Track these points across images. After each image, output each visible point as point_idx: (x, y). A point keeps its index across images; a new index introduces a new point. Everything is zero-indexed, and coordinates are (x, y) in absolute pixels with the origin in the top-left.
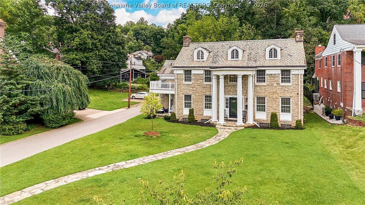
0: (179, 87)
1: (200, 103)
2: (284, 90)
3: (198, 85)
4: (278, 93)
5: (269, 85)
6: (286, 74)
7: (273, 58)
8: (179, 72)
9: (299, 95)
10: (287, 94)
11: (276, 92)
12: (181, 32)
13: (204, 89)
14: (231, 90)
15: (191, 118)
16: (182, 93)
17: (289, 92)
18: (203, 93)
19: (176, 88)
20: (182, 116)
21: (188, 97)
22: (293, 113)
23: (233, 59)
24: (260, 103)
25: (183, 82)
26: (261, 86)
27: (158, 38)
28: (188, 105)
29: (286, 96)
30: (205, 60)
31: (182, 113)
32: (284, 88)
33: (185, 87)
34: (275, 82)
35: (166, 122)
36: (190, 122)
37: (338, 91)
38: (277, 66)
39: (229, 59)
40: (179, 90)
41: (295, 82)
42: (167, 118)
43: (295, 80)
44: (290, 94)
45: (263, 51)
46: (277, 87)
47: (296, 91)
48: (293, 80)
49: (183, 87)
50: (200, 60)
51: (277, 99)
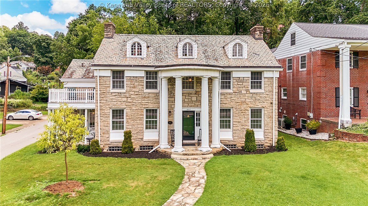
0: (103, 97)
1: (138, 122)
2: (255, 99)
3: (136, 94)
4: (247, 102)
5: (236, 92)
6: (256, 76)
7: (237, 57)
8: (103, 73)
9: (274, 105)
10: (258, 104)
11: (245, 102)
12: (80, 33)
13: (145, 99)
14: (185, 100)
15: (127, 146)
16: (107, 106)
17: (261, 101)
18: (144, 106)
19: (99, 99)
20: (108, 143)
21: (118, 113)
22: (266, 128)
23: (185, 57)
24: (223, 118)
25: (111, 89)
26: (225, 94)
27: (42, 46)
28: (117, 126)
29: (258, 106)
30: (145, 56)
31: (108, 139)
32: (255, 96)
33: (114, 97)
34: (244, 89)
35: (80, 156)
36: (127, 153)
37: (300, 99)
38: (247, 67)
39: (179, 57)
40: (102, 102)
41: (269, 88)
42: (82, 149)
43: (267, 85)
44: (261, 104)
45: (221, 48)
46: (247, 95)
47: (270, 99)
48: (266, 86)
49: (111, 98)
50: (136, 56)
51: (247, 111)
